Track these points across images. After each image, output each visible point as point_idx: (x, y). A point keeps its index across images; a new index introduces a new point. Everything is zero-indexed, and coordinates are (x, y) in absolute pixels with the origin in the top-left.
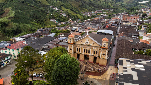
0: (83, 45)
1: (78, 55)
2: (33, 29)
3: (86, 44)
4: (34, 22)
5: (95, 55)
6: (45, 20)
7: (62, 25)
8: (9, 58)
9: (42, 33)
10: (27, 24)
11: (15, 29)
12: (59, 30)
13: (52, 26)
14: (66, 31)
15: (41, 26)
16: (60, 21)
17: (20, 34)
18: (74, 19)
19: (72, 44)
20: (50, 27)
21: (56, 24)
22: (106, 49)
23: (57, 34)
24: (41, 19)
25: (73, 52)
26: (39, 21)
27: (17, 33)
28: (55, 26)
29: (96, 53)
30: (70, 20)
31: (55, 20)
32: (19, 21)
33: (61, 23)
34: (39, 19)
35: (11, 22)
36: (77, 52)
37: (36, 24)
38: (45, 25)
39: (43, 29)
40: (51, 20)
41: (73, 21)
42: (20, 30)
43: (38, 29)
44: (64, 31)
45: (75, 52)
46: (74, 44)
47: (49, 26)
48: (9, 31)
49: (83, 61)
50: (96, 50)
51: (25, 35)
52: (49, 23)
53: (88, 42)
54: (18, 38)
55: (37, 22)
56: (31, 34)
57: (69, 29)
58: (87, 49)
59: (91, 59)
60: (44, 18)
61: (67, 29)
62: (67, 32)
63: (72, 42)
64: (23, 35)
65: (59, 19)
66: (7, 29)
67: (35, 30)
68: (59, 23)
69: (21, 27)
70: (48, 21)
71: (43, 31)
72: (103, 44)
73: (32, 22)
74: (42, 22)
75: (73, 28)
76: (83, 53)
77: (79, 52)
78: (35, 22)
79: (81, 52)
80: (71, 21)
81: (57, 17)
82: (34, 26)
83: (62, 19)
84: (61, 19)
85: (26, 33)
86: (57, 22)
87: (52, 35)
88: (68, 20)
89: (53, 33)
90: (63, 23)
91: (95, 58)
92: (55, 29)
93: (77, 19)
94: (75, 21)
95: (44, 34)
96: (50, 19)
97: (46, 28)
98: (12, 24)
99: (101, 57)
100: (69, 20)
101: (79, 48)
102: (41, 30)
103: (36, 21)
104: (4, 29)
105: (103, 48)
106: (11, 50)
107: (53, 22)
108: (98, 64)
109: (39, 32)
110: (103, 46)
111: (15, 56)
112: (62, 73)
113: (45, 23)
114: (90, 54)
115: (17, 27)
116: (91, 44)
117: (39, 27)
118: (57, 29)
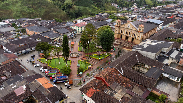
0: (126, 28)
1: (121, 36)
2: (93, 13)
3: (128, 28)
4: (94, 5)
5: (133, 37)
6: (106, 4)
7: (124, 11)
8: (76, 32)
9: (100, 18)
10: (88, 7)
11: (77, 12)
12: (117, 16)
13: (112, 12)
14: (123, 18)
15: (101, 10)
16: (122, 6)
17: (80, 17)
18: (140, 5)
19: (118, 27)
20: (109, 13)
21: (117, 10)
22: (141, 32)
23: (114, 20)
24: (102, 3)
25: (118, 33)
26: (99, 5)
27: (78, 16)
28: (115, 11)
29: (134, 35)
30: (135, 5)
31: (116, 5)
32: (81, 3)
33: (123, 9)
34: (100, 2)
35: (75, 4)
36: (121, 33)
37: (96, 8)
38: (105, 10)
39: (102, 14)
40: (112, 5)
41: (138, 7)
42: (81, 13)
43: (97, 14)
44: (122, 18)
45: (119, 33)
46: (119, 27)
47: (109, 11)
48: (72, 13)
49: (124, 40)
50: (134, 33)
51: (85, 18)
52: (109, 8)
53: (129, 26)
54: (80, 20)
55: (97, 6)
56: (90, 18)
57: (127, 17)
58: (128, 31)
59: (130, 39)
60: (106, 2)
61: (125, 16)
62: (124, 20)
63: (118, 25)
64: (83, 18)
65: (121, 4)
66: (71, 11)
67: (94, 15)
68: (120, 9)
69: (82, 10)
70: (109, 6)
71: (102, 16)
72: (139, 29)
73: (92, 6)
74: (102, 6)
75: (132, 15)
76: (125, 34)
77: (122, 33)
78: (96, 6)
79: (123, 34)
80: (136, 7)
81: (119, 1)
82: (94, 10)
83: (126, 4)
84: (124, 4)
85: (86, 17)
86: (119, 7)
87: (109, 21)
88: (131, 6)
89: (110, 19)
90: (125, 8)
91: (133, 39)
92: (113, 15)
93: (143, 5)
94: (140, 8)
95: (102, 19)
96: (111, 3)
97: (105, 14)
98: (75, 6)
99: (136, 38)
100: (133, 6)
101: (123, 30)
102: (100, 15)
103: (96, 4)
104: (68, 11)
105: (138, 32)
106: (77, 27)
107: (114, 7)
108: (134, 43)
109: (97, 17)
110: (139, 30)
111: (79, 32)
112: (104, 36)
113: (105, 8)
114: (130, 36)
115: (79, 10)
116: (131, 28)
117: (99, 12)
118: (115, 16)
